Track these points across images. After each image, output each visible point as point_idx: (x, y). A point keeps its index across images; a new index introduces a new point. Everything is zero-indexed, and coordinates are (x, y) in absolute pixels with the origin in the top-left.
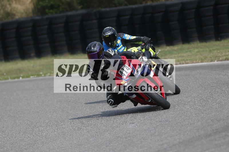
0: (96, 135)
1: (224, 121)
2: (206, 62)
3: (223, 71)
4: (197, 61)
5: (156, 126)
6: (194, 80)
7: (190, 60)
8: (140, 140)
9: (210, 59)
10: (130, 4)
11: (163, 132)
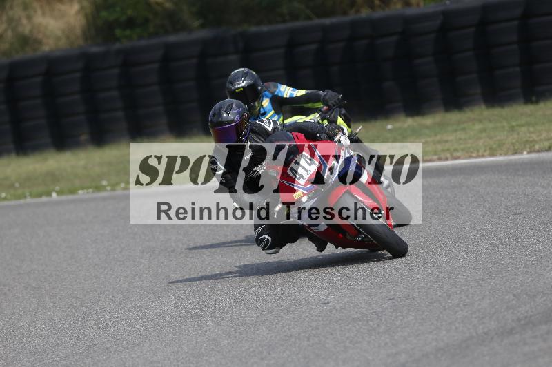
0: (236, 333)
1: (545, 298)
2: (501, 154)
3: (543, 177)
4: (480, 154)
5: (380, 310)
6: (472, 197)
7: (463, 150)
8: (342, 344)
9: (512, 147)
10: (319, 16)
11: (398, 323)
